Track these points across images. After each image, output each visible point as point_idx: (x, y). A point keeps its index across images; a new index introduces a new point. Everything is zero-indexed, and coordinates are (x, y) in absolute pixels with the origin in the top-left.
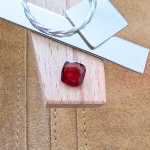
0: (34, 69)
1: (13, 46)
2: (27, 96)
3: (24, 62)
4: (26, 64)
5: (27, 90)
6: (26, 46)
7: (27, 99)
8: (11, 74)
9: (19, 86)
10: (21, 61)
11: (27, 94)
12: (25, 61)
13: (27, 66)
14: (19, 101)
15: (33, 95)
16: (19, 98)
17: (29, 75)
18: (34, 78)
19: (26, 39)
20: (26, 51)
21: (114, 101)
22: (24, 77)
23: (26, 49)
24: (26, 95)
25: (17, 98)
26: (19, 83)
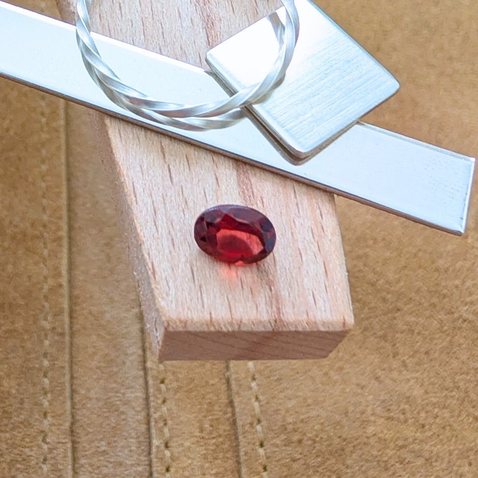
0: (94, 309)
1: (25, 235)
2: (72, 398)
3: (61, 286)
4: (65, 291)
5: (72, 377)
6: (64, 233)
7: (73, 407)
8: (19, 325)
9: (46, 363)
10: (51, 282)
11: (73, 391)
12: (64, 281)
13: (71, 298)
14: (45, 415)
15: (92, 394)
16: (46, 404)
17: (76, 327)
18: (94, 337)
19: (64, 213)
20: (65, 250)
21: (363, 413)
22: (62, 334)
23: (65, 242)
24: (67, 393)
25: (39, 404)
26: (45, 355)
